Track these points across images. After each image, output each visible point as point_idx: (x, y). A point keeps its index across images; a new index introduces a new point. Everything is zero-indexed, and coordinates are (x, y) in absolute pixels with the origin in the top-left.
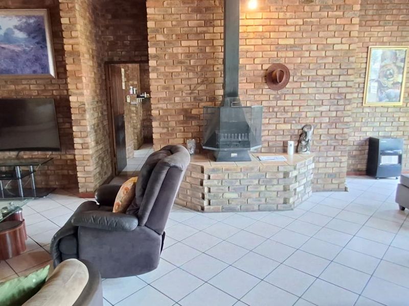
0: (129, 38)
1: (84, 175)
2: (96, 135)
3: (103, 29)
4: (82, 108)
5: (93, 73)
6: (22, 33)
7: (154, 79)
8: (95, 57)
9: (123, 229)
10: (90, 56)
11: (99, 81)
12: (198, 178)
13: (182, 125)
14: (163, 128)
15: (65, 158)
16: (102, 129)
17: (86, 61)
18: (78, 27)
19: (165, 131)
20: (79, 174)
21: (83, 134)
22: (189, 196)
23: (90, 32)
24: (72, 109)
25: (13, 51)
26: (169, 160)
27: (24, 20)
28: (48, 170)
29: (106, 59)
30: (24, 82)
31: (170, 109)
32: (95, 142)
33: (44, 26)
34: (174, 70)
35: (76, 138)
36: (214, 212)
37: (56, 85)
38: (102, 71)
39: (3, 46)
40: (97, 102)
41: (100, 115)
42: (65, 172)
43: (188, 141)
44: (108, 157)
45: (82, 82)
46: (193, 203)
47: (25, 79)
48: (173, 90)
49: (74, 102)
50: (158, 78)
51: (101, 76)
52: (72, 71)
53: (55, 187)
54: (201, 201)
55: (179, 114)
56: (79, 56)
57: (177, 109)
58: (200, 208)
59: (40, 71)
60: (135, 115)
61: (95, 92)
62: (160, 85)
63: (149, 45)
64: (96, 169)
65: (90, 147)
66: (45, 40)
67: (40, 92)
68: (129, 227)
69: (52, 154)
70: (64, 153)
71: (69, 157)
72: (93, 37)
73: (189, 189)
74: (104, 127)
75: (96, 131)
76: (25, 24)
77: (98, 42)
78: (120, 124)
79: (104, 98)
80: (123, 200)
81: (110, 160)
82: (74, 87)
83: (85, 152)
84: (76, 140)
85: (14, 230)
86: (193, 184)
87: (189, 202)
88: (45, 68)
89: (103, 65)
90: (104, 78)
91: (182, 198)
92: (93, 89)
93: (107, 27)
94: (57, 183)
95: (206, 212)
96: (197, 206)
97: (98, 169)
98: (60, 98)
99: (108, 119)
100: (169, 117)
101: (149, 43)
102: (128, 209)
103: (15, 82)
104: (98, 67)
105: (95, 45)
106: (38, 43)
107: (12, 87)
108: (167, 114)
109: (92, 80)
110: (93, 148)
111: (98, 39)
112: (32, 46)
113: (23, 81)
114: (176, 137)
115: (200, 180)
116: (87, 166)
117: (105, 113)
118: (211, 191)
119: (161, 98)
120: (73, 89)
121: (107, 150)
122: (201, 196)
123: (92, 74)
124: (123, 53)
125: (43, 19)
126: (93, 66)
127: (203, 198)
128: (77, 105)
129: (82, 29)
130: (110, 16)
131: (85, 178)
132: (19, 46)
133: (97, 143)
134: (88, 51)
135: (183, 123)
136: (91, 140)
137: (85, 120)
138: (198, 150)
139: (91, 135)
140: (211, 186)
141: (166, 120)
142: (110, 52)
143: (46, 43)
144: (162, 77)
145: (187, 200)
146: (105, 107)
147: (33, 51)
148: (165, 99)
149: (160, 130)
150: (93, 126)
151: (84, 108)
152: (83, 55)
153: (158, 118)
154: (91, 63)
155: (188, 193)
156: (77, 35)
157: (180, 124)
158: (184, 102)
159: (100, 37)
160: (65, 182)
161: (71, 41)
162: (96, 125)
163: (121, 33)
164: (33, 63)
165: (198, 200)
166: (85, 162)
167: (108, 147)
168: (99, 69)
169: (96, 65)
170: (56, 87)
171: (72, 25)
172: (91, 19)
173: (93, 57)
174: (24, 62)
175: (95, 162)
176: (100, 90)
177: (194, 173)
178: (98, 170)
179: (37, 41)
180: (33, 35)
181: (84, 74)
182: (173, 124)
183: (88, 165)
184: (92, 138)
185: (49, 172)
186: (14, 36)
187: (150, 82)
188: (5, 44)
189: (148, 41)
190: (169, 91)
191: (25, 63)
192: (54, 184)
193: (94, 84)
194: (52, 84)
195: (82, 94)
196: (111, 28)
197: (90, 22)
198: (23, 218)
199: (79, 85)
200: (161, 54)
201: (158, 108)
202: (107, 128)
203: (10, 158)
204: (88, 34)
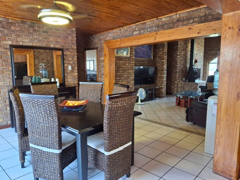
13: (182, 74)
34: (181, 59)
48: (181, 64)
57: (181, 69)
63: (178, 52)
88: (150, 56)
100: (180, 72)
112: (148, 49)
119: (179, 66)
147: (148, 51)
191: (146, 55)
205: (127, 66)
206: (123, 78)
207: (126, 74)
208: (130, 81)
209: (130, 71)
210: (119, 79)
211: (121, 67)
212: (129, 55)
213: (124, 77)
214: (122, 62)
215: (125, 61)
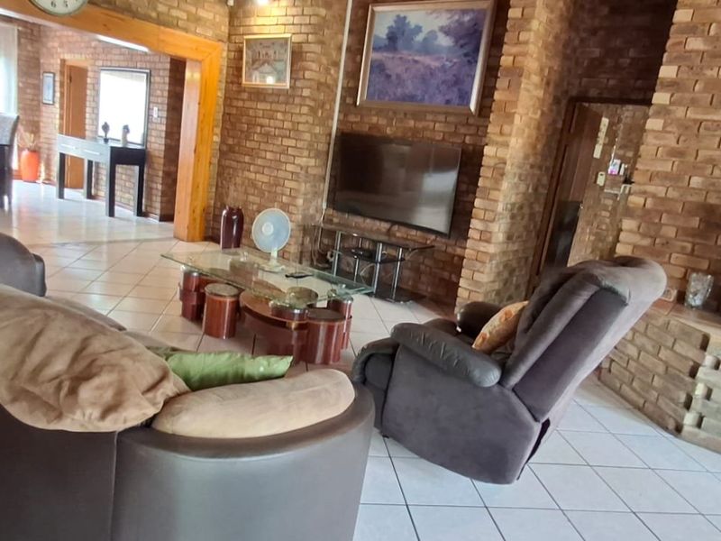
0: (632, 53)
1: (469, 285)
2: (512, 224)
3: (584, 35)
4: (500, 168)
5: (539, 112)
6: (448, 38)
7: (653, 131)
8: (552, 85)
9: (467, 378)
10: (542, 80)
11: (546, 130)
12: (686, 358)
13: (690, 239)
14: (644, 236)
15: (453, 252)
16: (526, 217)
17: (531, 88)
18: (535, 24)
19: (646, 242)
20: (462, 283)
21: (489, 215)
22: (654, 388)
23: (556, 38)
24: (482, 169)
25: (428, 67)
26: (603, 272)
27: (456, 17)
28: (423, 263)
29: (574, 92)
30: (429, 117)
31: (672, 199)
32: (506, 235)
33: (483, 26)
34: (709, 117)
35: (476, 218)
36: (707, 447)
37: (473, 128)
38: (559, 113)
39: (417, 58)
40: (532, 167)
41: (530, 190)
42: (446, 275)
43: (694, 275)
44: (523, 272)
45: (512, 122)
46: (659, 408)
47: (432, 112)
48: (692, 159)
49: (490, 157)
50: (664, 130)
51: (555, 122)
52: (500, 101)
53: (425, 294)
54: (681, 410)
55: (691, 213)
56: (521, 76)
57: (691, 202)
58: (671, 425)
59: (456, 101)
60: (608, 214)
61: (534, 147)
62: (664, 146)
63: (664, 59)
64: (493, 282)
65: (493, 240)
66: (477, 50)
67: (446, 137)
68: (480, 378)
69: (435, 240)
70: (454, 242)
71: (459, 251)
72: (560, 47)
73: (659, 375)
74: (532, 215)
75: (513, 217)
76: (456, 24)
77: (566, 57)
78: (567, 220)
79: (549, 163)
80: (494, 332)
81: (528, 277)
82: (498, 130)
83: (483, 247)
84: (475, 223)
85: (331, 324)
86: (672, 367)
87: (651, 403)
88: (465, 97)
89: (564, 102)
90: (559, 125)
91: (638, 389)
92: (530, 141)
93: (594, 32)
94: (429, 290)
95: (684, 440)
96: (667, 417)
97: (497, 284)
98: (474, 150)
99: (546, 204)
100: (664, 215)
101: (665, 55)
102: (497, 351)
103: (417, 116)
104: (551, 105)
105: (558, 63)
106: (466, 55)
107: (412, 123)
108: (660, 208)
109: (533, 124)
110: (499, 243)
111: (568, 51)
112: (455, 60)
113: (428, 114)
114: (669, 262)
115: (691, 363)
116: (478, 271)
117: (543, 191)
118: (712, 396)
119: (658, 173)
120: (494, 134)
121: (527, 259)
122: (683, 398)
123: (535, 113)
124: (612, 82)
125: (485, 15)
126: (544, 100)
127: (688, 406)
128: (492, 162)
129: (541, 29)
130: (605, 10)
131: (470, 291)
132: (438, 59)
133: (509, 238)
134: (542, 70)
135: (694, 236)
136: (499, 230)
137: (499, 190)
138: (714, 304)
139: (501, 221)
140: (715, 385)
141: (657, 221)
142: (585, 80)
143: (478, 55)
144: (675, 130)
145: (647, 396)
146: (545, 180)
147: (455, 67)
148: (666, 176)
149: (637, 239)
150: (509, 206)
151: (504, 169)
152: (530, 74)
153: (639, 212)
154: (540, 93)
155: (655, 383)
156: (527, 38)
157: (687, 235)
158: (711, 188)
159: (574, 50)
160: (441, 292)
161: (514, 50)
162: (517, 206)
163: (618, 43)
164: (449, 87)
165: (673, 405)
166: (478, 265)
167: (531, 252)
168: (554, 108)
169: (550, 100)
170: (472, 130)
171: (525, 19)
172: (565, 14)
173: (548, 84)
174: (438, 85)
175: (494, 270)
176: (544, 146)
177: (682, 343)
178: (497, 286)
179: (465, 51)
180: (462, 42)
181: (520, 110)
182: (670, 232)
183: (482, 270)
184: (502, 226)
185: (422, 267)
186: (437, 43)
187: (644, 137)
188: (420, 55)
189: (664, 51)
190: (682, 162)
191: (438, 88)
192: (425, 289)
193: (534, 133)
194: (467, 124)
195: (506, 145)
196: (601, 33)
197: (561, 17)
198: (351, 314)
199: (506, 129)
200: (688, 79)
201: (645, 193)
202: (538, 219)
203: (378, 231)
204: (550, 39)
205: (279, 124)
206: (259, 162)
207: (272, 151)
208: (285, 179)
209: (287, 142)
210: (248, 163)
211: (258, 125)
212: (287, 85)
213: (265, 158)
214: (263, 108)
215: (274, 105)
